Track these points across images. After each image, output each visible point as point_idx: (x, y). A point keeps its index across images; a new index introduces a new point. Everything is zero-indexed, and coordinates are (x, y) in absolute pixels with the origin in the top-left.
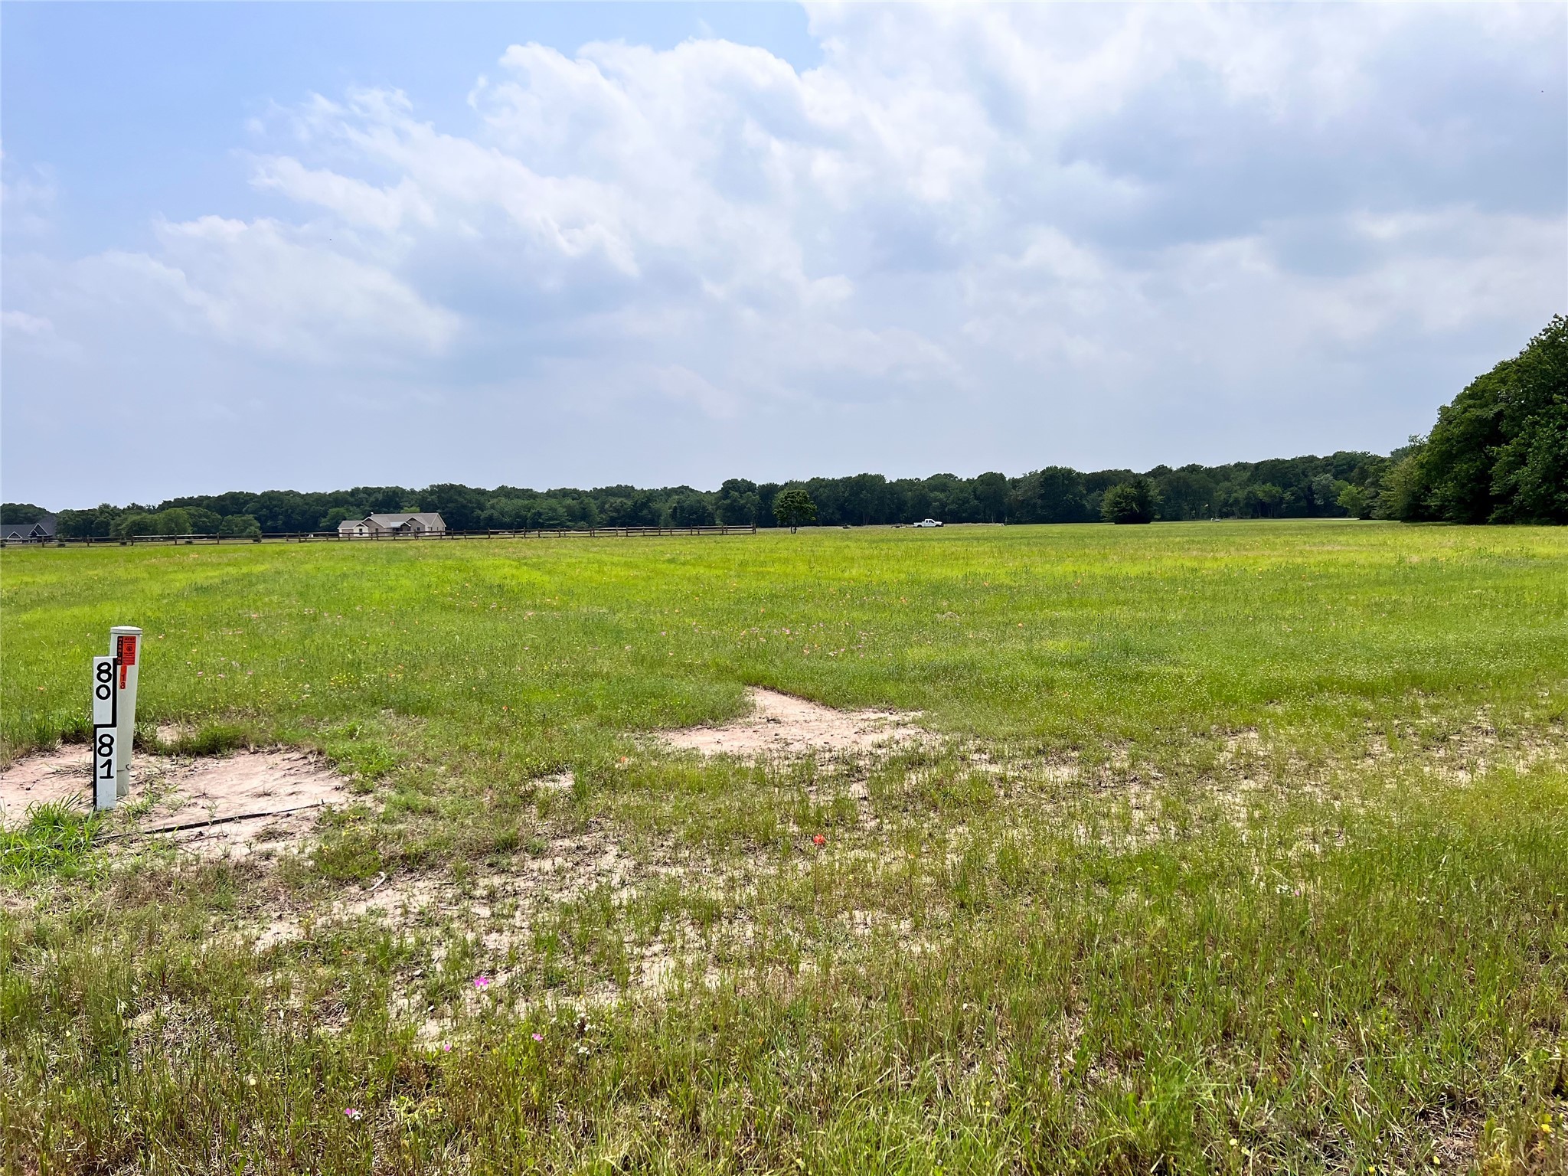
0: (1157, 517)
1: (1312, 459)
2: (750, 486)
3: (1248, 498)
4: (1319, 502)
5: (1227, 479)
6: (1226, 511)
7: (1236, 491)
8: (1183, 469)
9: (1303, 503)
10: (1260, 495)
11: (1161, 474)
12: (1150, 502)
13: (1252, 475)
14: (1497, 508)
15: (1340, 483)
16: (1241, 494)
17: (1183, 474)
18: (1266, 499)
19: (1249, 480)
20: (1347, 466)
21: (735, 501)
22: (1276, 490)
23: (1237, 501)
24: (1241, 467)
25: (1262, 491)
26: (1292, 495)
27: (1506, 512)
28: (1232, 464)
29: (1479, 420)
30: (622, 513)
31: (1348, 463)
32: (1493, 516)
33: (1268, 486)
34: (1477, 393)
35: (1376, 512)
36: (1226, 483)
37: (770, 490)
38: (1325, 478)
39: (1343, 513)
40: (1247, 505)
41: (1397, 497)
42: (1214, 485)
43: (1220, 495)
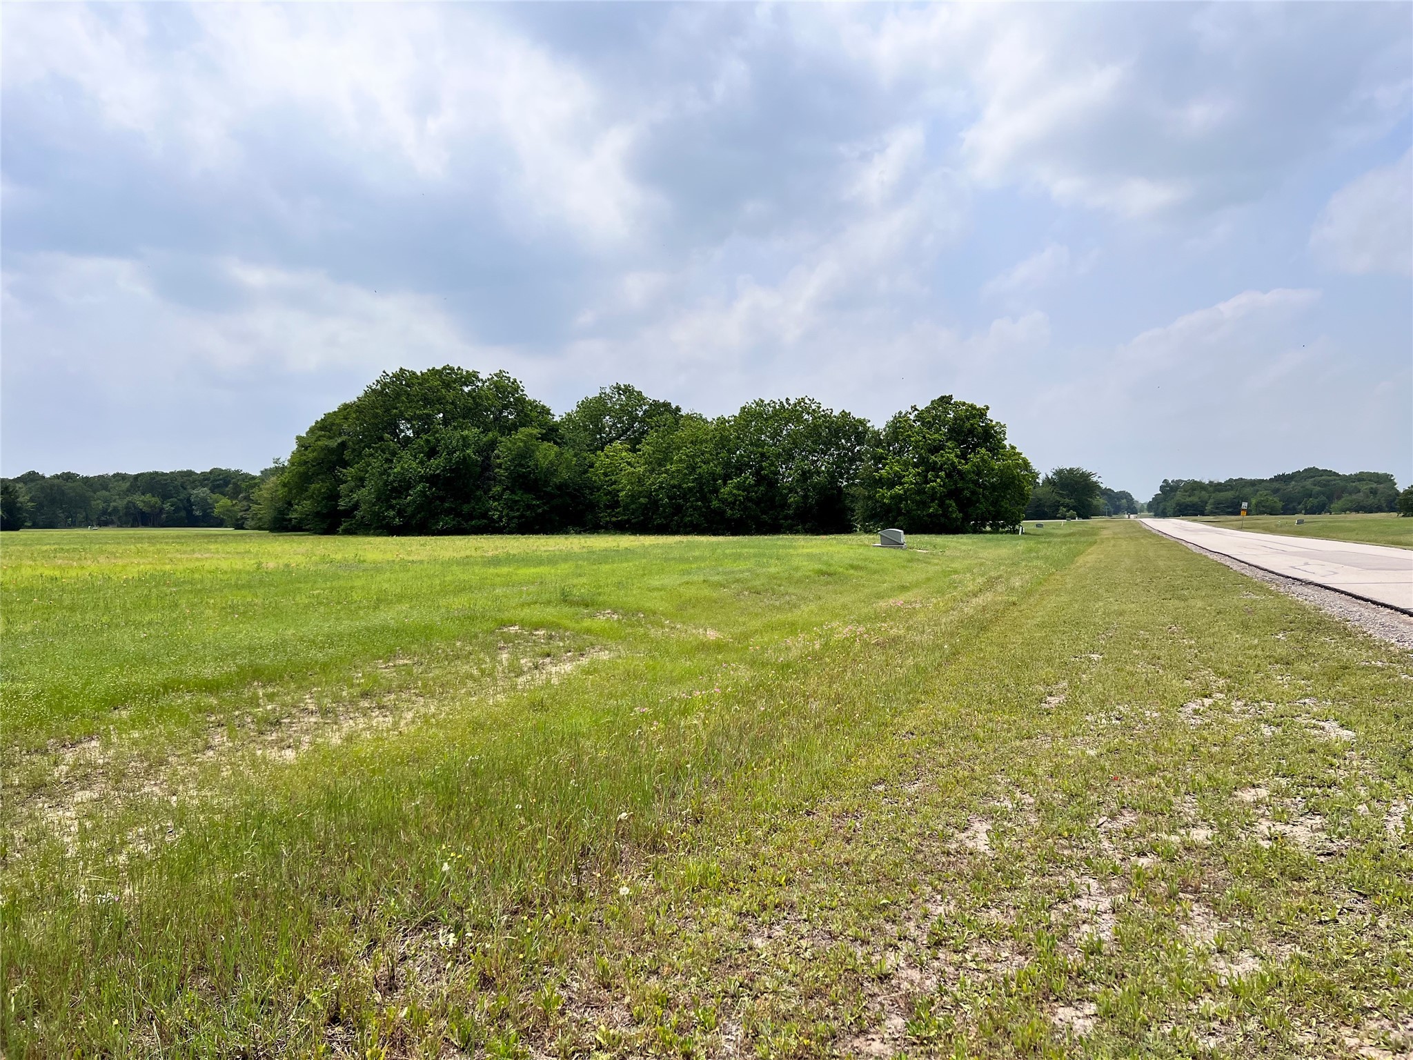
0: (26, 524)
1: (190, 473)
3: (127, 507)
4: (198, 513)
5: (106, 488)
6: (105, 519)
7: (115, 501)
8: (57, 477)
9: (183, 514)
10: (140, 505)
11: (32, 480)
12: (20, 509)
13: (131, 486)
14: (345, 522)
15: (215, 496)
16: (120, 503)
17: (56, 481)
18: (145, 509)
19: (128, 490)
20: (222, 481)
22: (155, 500)
23: (115, 510)
24: (120, 477)
25: (141, 500)
26: (172, 506)
27: (351, 525)
28: (111, 474)
29: (327, 448)
31: (224, 479)
32: (342, 527)
33: (148, 497)
34: (326, 426)
35: (250, 523)
36: (104, 492)
38: (202, 492)
39: (219, 523)
40: (126, 514)
41: (264, 511)
42: (92, 494)
43: (98, 504)
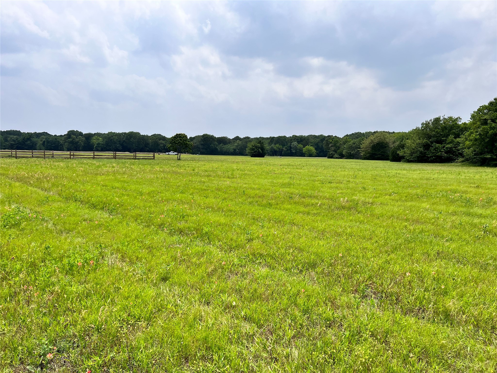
2: (81, 134)
3: (271, 149)
4: (294, 151)
9: (289, 151)
10: (275, 148)
11: (238, 139)
12: (265, 149)
15: (299, 145)
18: (277, 150)
21: (74, 139)
22: (280, 147)
28: (259, 137)
30: (17, 142)
31: (301, 139)
33: (277, 145)
37: (89, 136)
38: (295, 144)
